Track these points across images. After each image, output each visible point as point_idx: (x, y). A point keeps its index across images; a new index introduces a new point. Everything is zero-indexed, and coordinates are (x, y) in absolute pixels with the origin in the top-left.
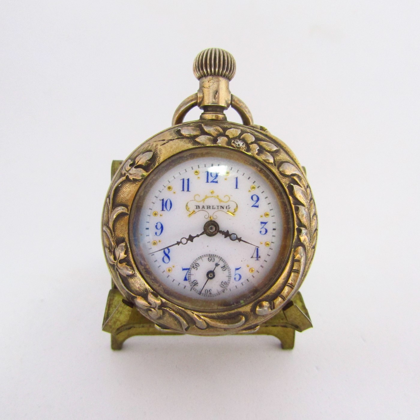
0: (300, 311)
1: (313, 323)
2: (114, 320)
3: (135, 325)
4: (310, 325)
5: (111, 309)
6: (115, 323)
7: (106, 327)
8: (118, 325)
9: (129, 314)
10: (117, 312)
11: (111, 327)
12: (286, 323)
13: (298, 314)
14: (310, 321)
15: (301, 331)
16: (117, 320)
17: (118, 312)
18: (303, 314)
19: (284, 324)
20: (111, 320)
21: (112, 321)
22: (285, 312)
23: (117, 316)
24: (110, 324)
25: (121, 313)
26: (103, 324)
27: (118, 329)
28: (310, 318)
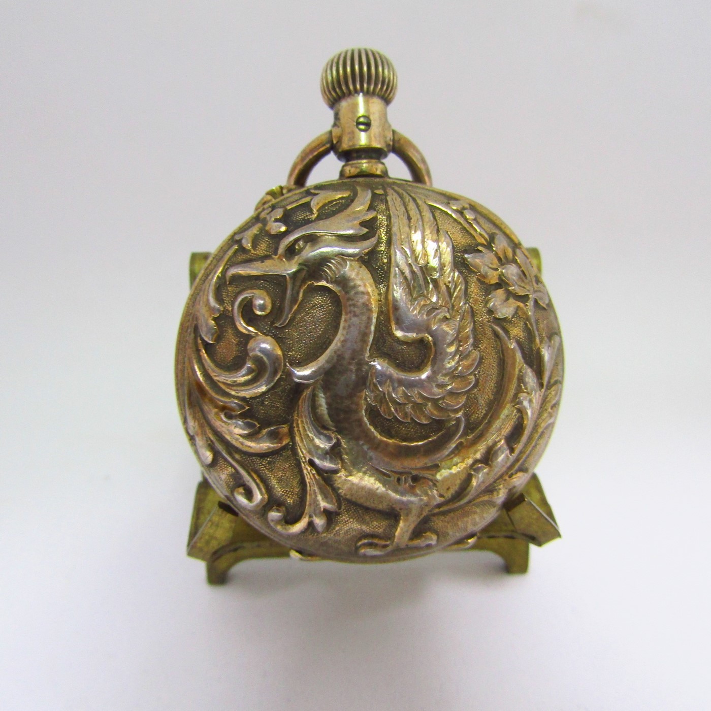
0: (538, 511)
1: (561, 531)
2: (207, 537)
3: (245, 544)
4: (557, 534)
5: (202, 517)
6: (208, 543)
7: (193, 550)
8: (214, 545)
9: (231, 527)
10: (210, 523)
11: (201, 550)
12: (513, 531)
13: (535, 517)
14: (556, 526)
15: (539, 544)
16: (212, 537)
17: (212, 524)
18: (543, 515)
19: (509, 534)
20: (201, 538)
21: (203, 540)
22: (509, 513)
23: (211, 531)
24: (199, 545)
25: (217, 525)
26: (189, 545)
27: (215, 553)
28: (556, 523)
